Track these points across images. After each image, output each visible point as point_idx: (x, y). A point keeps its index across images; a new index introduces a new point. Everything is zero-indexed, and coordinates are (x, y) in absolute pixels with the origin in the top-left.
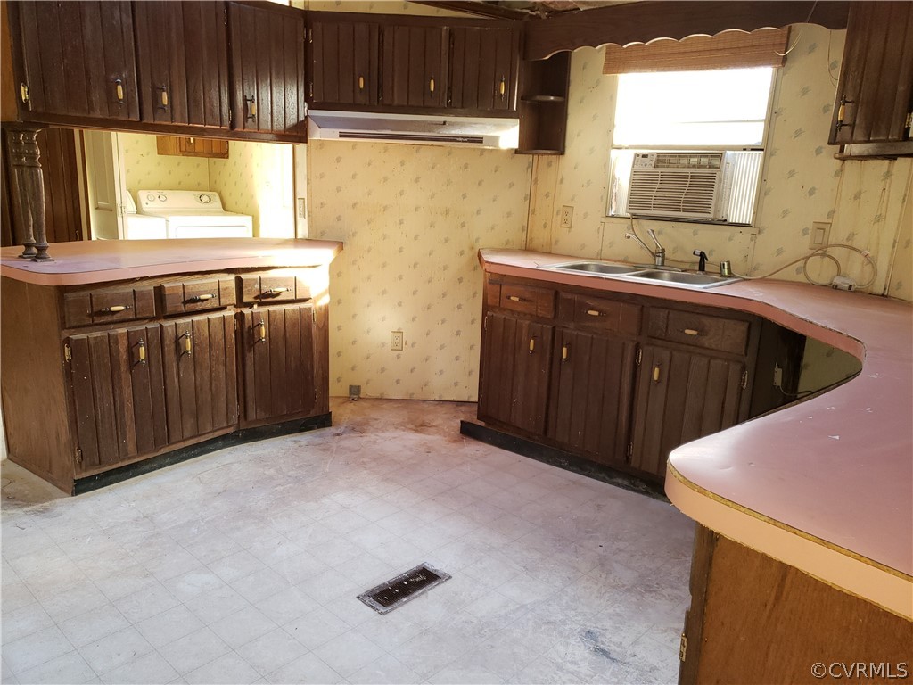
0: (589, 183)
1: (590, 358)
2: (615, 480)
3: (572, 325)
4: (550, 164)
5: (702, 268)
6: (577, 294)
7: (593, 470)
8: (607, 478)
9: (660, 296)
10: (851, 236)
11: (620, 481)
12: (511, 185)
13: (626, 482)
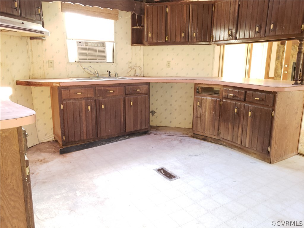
0: (59, 51)
1: (110, 107)
2: (120, 139)
3: (101, 98)
4: (38, 44)
5: (109, 75)
6: (102, 87)
7: (113, 140)
8: (117, 140)
9: (128, 83)
10: (136, 64)
11: (121, 139)
12: (23, 52)
13: (123, 138)
